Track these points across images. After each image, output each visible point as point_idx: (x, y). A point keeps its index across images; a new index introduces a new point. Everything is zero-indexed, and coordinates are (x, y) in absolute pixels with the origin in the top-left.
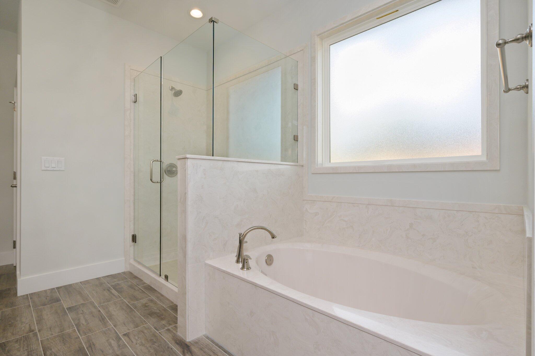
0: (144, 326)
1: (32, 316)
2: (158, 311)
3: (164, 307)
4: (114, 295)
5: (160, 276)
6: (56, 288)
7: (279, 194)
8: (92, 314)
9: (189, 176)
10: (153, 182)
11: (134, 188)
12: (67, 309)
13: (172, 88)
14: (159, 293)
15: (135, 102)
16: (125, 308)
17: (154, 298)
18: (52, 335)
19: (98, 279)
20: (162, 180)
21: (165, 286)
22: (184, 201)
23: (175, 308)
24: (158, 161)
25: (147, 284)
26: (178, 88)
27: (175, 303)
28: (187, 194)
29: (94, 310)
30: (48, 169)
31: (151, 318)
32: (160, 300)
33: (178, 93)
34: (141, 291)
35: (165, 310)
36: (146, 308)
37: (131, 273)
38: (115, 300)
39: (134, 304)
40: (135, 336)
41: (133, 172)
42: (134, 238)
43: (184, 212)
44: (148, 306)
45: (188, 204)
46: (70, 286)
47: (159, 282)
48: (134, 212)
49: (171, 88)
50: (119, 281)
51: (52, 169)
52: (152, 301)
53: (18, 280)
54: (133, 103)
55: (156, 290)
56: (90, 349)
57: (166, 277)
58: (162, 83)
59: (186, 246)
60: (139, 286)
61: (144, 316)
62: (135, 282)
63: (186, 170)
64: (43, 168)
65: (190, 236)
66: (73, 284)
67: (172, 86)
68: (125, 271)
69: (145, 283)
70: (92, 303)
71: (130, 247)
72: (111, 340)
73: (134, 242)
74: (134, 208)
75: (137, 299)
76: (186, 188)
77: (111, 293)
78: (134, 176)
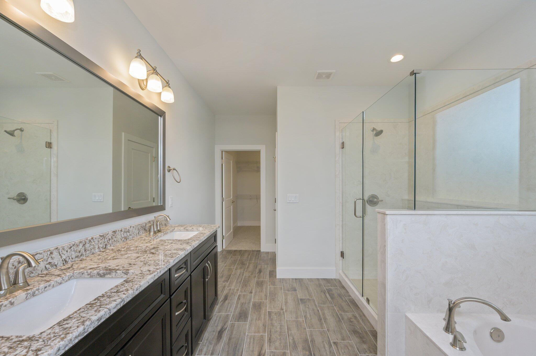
0: (348, 342)
1: (283, 297)
2: (360, 332)
3: (365, 329)
4: (328, 299)
5: (363, 296)
6: (295, 279)
7: (515, 253)
8: (314, 311)
9: (388, 231)
10: (356, 217)
11: (342, 215)
12: (300, 299)
13: (374, 129)
14: (361, 311)
15: (343, 148)
16: (335, 315)
17: (357, 316)
18: (292, 318)
19: (318, 279)
20: (364, 215)
21: (367, 308)
22: (384, 253)
23: (375, 335)
24: (360, 199)
25: (352, 297)
26: (379, 129)
27: (375, 329)
28: (386, 247)
29: (315, 308)
30: (290, 202)
31: (355, 336)
32: (362, 320)
33: (379, 133)
34: (347, 303)
35: (366, 333)
36: (350, 323)
37: (340, 281)
38: (329, 305)
39: (341, 314)
40: (342, 349)
41: (342, 203)
42: (342, 254)
43: (384, 261)
44: (352, 321)
45: (387, 257)
46: (302, 279)
47: (361, 302)
48: (342, 234)
49: (372, 129)
50: (331, 287)
51: (292, 202)
52: (355, 317)
53: (277, 268)
54: (342, 149)
55: (359, 308)
56: (311, 342)
57: (368, 300)
58: (364, 119)
59: (385, 294)
60: (346, 297)
61: (349, 331)
62: (343, 291)
63: (385, 225)
64: (288, 202)
65: (389, 286)
66: (304, 279)
67: (373, 128)
68: (336, 278)
69: (350, 296)
70: (314, 301)
71: (339, 260)
72: (325, 343)
73: (342, 257)
74: (342, 231)
75: (344, 311)
76: (385, 242)
77: (326, 296)
78: (342, 205)
